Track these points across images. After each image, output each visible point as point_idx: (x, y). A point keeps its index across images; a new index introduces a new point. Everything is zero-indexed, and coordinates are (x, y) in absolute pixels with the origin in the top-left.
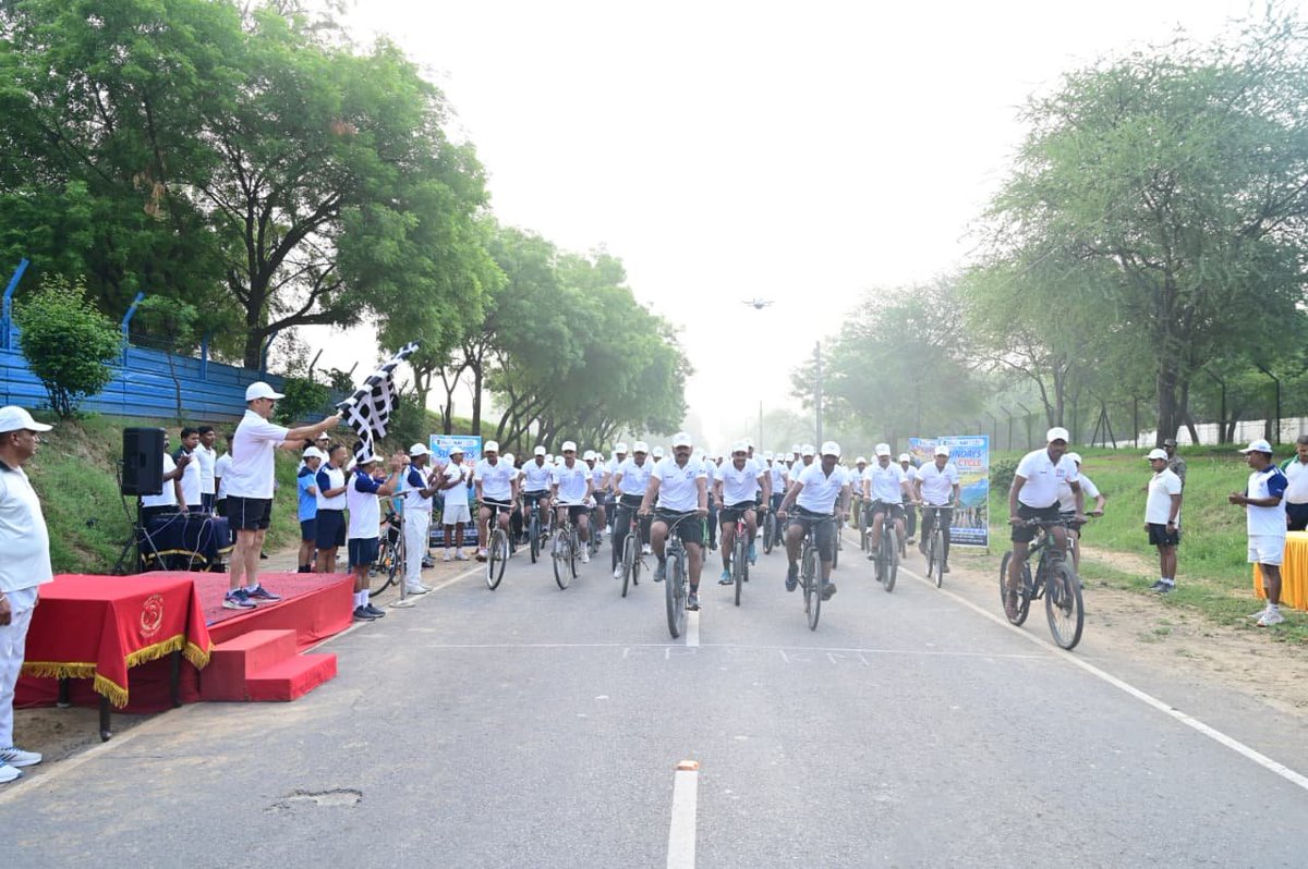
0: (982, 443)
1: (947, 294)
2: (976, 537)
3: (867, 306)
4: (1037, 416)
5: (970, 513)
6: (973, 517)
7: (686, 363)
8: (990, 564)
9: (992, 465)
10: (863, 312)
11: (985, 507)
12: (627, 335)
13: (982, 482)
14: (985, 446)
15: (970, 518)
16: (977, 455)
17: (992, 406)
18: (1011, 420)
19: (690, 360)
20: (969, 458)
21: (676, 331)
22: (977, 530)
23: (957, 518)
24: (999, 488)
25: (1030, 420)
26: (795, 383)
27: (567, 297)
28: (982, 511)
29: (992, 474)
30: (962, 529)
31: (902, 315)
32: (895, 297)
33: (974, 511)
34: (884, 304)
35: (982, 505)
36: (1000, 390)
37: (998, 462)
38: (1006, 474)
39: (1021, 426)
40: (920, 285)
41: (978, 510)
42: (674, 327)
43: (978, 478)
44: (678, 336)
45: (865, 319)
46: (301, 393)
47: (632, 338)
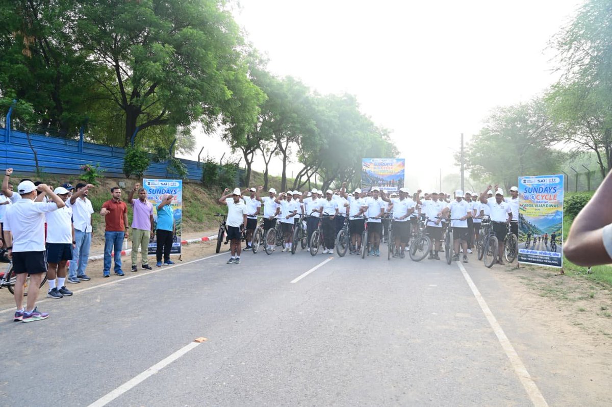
0: (557, 180)
1: (539, 108)
2: (552, 259)
3: (494, 117)
4: (594, 172)
5: (546, 239)
6: (549, 242)
7: (395, 148)
8: (564, 288)
9: (566, 200)
10: (491, 120)
11: (560, 234)
12: (353, 132)
13: (557, 213)
14: (560, 183)
15: (546, 243)
16: (552, 190)
17: (566, 167)
18: (577, 175)
19: (397, 147)
20: (546, 193)
21: (389, 132)
22: (552, 253)
23: (535, 242)
24: (570, 215)
25: (589, 175)
26: (456, 159)
27: (318, 111)
28: (557, 238)
29: (565, 205)
30: (538, 252)
31: (514, 120)
32: (509, 111)
33: (550, 238)
34: (503, 115)
35: (557, 233)
36: (571, 157)
37: (570, 197)
38: (576, 206)
39: (583, 179)
40: (524, 104)
41: (553, 237)
42: (389, 130)
43: (554, 210)
44: (390, 135)
45: (492, 125)
46: (132, 159)
47: (356, 133)
